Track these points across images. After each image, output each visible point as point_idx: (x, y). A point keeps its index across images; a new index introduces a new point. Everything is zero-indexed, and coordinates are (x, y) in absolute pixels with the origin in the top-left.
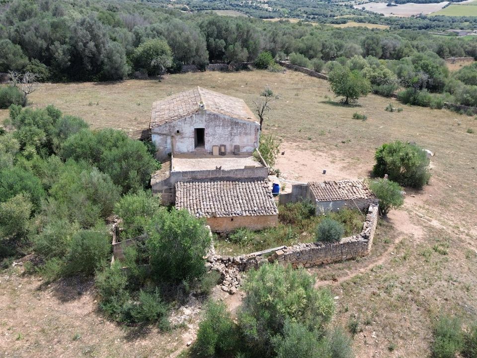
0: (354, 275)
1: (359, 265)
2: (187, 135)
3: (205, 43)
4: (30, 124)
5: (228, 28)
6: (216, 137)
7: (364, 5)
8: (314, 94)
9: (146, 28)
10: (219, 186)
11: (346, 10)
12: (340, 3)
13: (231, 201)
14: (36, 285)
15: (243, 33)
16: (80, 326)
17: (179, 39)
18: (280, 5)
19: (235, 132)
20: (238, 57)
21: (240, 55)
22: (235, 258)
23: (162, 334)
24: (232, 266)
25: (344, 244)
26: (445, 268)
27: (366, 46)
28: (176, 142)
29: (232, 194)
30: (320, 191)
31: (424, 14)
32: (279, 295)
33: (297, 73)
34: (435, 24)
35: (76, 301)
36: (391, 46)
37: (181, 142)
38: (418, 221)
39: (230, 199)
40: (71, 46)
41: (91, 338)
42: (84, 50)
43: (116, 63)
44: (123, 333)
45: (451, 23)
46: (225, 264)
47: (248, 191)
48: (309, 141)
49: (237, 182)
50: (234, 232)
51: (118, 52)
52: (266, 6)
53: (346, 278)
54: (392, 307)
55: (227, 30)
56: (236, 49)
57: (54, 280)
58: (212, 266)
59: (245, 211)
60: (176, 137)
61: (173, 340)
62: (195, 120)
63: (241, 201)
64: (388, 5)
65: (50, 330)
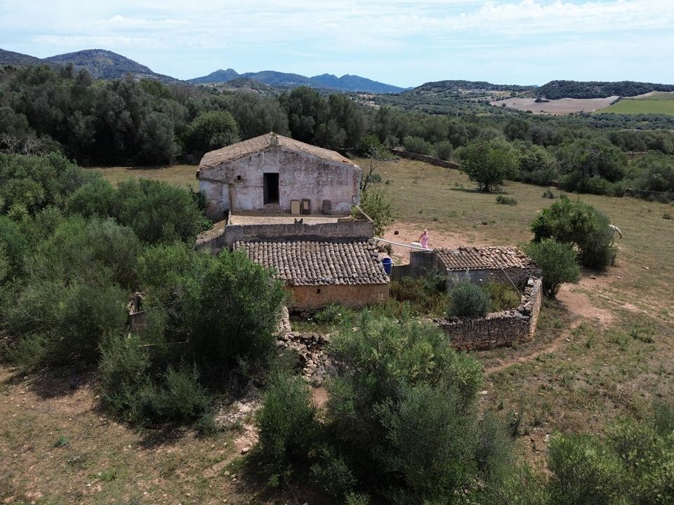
0: (509, 365)
1: (518, 353)
2: (253, 183)
3: (287, 121)
4: (21, 177)
5: (319, 101)
6: (296, 186)
7: (504, 101)
8: (440, 183)
9: (205, 100)
10: (299, 247)
11: (480, 107)
12: (472, 99)
13: (317, 266)
14: (5, 377)
15: (339, 107)
16: (68, 428)
17: (251, 114)
18: (391, 102)
19: (324, 179)
20: (332, 140)
21: (335, 137)
22: (323, 336)
23: (201, 439)
24: (317, 349)
25: (492, 320)
26: (652, 358)
27: (510, 133)
28: (236, 194)
29: (319, 257)
30: (452, 258)
31: (586, 111)
32: (391, 351)
33: (414, 162)
34: (602, 123)
35: (67, 397)
36: (546, 133)
37: (244, 194)
38: (603, 303)
39: (316, 263)
40: (98, 117)
41: (84, 444)
42: (115, 122)
43: (160, 140)
44: (138, 438)
45: (624, 121)
46: (307, 344)
47: (344, 254)
48: (434, 222)
49: (326, 243)
50: (321, 309)
51: (163, 125)
52: (372, 104)
53: (499, 369)
54: (572, 404)
55: (316, 104)
56: (330, 128)
57: (34, 371)
58: (286, 345)
59: (339, 278)
60: (236, 185)
61: (220, 447)
62: (265, 161)
63: (332, 266)
64: (536, 101)
65: (18, 433)
